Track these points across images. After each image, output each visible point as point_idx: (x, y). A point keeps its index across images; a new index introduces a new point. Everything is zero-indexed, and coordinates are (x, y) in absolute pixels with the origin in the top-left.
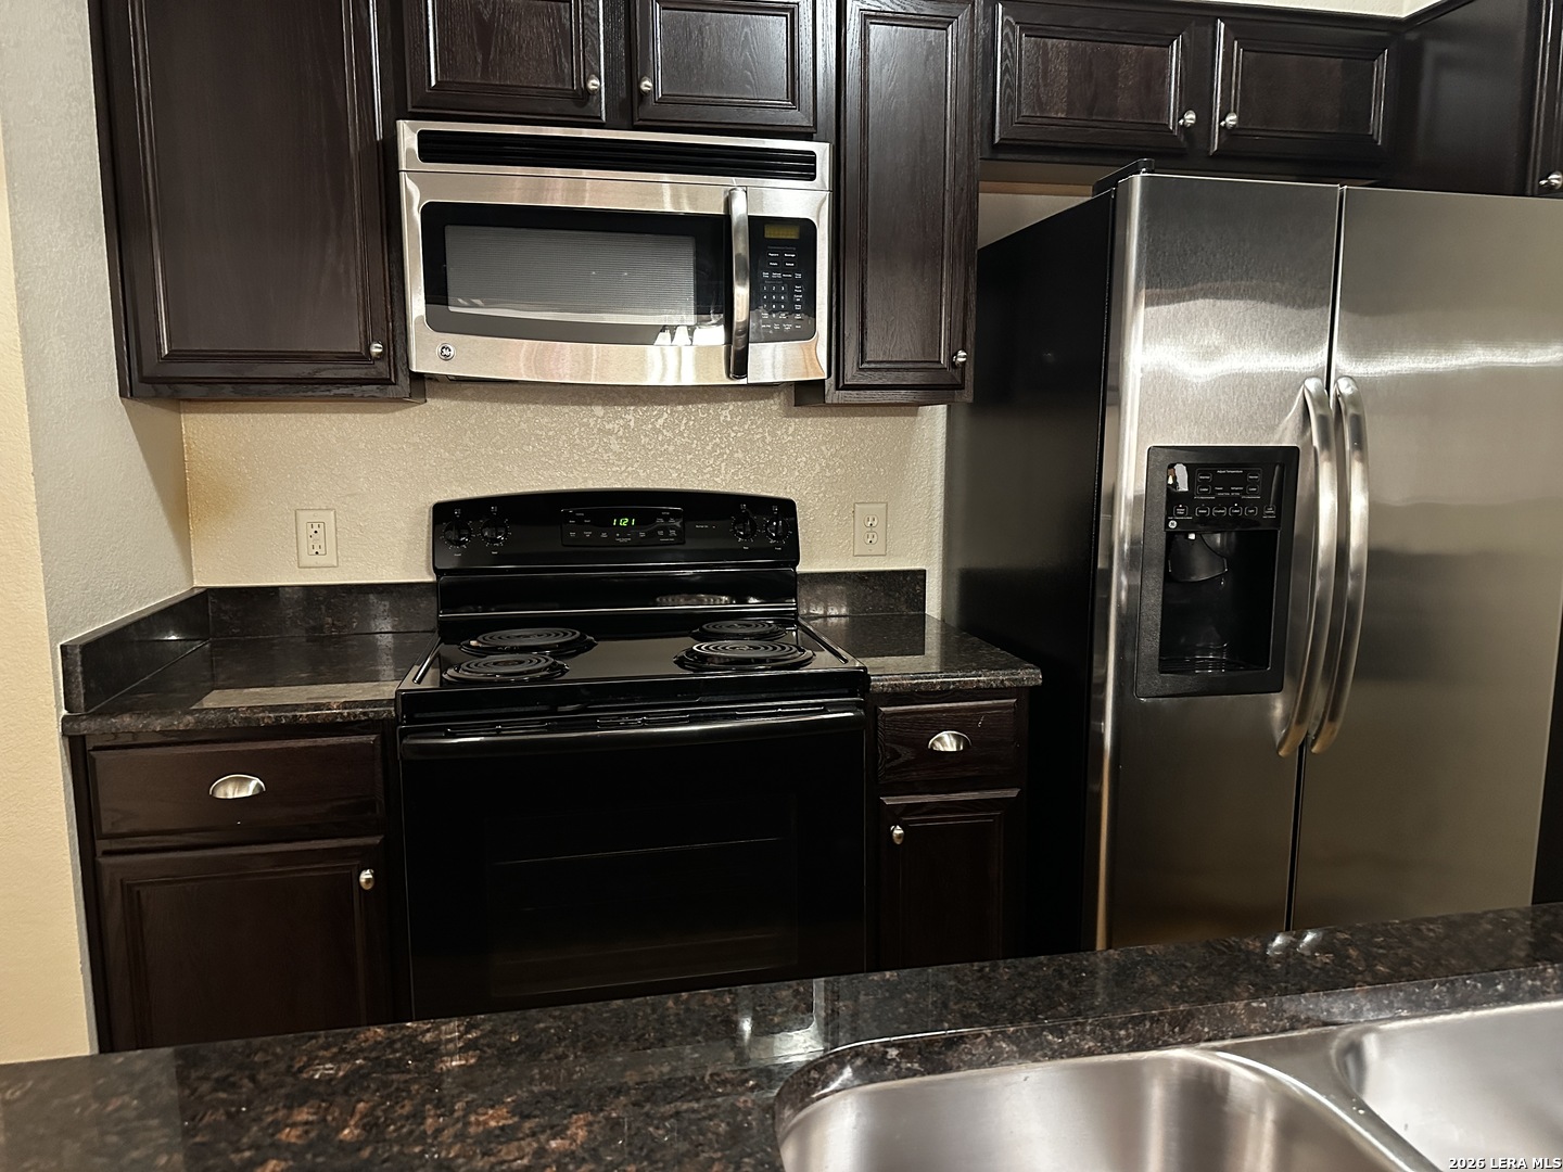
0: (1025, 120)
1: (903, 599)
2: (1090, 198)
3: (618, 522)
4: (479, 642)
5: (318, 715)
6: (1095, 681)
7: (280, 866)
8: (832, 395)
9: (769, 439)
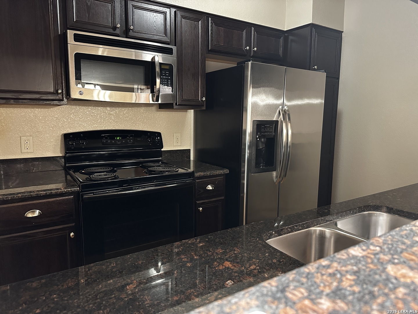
0: (215, 45)
1: (185, 156)
2: (236, 65)
3: (117, 138)
4: (84, 171)
5: (58, 191)
6: (242, 171)
7: (45, 235)
8: (175, 107)
9: (153, 117)
